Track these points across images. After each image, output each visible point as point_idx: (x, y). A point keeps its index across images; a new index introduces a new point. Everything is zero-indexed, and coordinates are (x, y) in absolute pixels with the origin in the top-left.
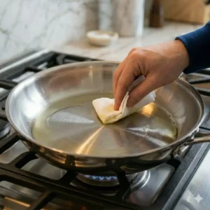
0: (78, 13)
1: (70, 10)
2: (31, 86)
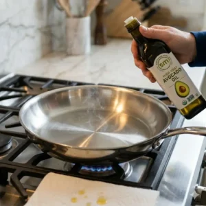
0: (33, 37)
1: (27, 35)
2: (35, 104)
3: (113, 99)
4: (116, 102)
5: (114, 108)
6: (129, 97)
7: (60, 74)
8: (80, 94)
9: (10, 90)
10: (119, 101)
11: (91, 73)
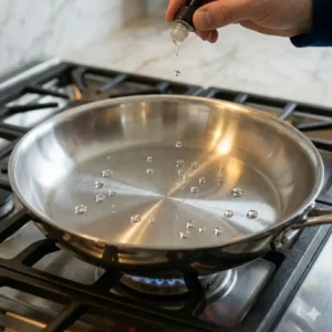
2: (47, 135)
3: (210, 126)
4: (217, 133)
5: (212, 144)
6: (244, 123)
7: (146, 63)
8: (143, 114)
9: (44, 93)
10: (225, 130)
11: (205, 64)
